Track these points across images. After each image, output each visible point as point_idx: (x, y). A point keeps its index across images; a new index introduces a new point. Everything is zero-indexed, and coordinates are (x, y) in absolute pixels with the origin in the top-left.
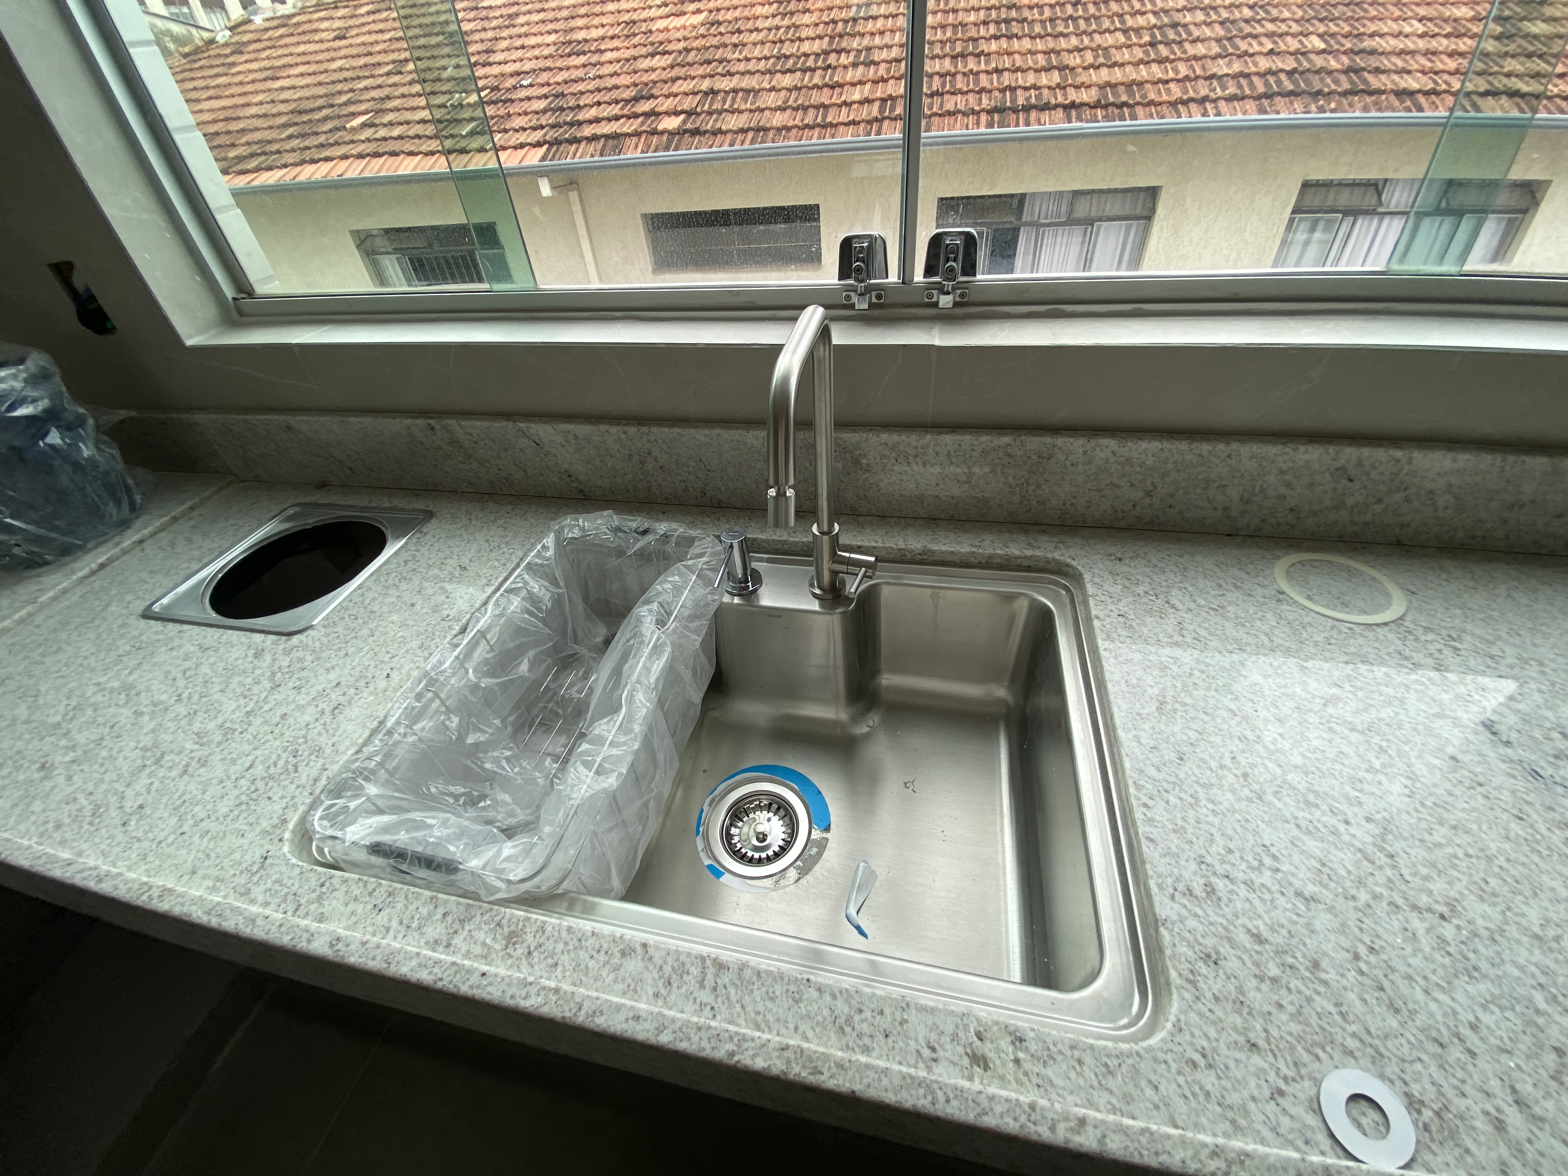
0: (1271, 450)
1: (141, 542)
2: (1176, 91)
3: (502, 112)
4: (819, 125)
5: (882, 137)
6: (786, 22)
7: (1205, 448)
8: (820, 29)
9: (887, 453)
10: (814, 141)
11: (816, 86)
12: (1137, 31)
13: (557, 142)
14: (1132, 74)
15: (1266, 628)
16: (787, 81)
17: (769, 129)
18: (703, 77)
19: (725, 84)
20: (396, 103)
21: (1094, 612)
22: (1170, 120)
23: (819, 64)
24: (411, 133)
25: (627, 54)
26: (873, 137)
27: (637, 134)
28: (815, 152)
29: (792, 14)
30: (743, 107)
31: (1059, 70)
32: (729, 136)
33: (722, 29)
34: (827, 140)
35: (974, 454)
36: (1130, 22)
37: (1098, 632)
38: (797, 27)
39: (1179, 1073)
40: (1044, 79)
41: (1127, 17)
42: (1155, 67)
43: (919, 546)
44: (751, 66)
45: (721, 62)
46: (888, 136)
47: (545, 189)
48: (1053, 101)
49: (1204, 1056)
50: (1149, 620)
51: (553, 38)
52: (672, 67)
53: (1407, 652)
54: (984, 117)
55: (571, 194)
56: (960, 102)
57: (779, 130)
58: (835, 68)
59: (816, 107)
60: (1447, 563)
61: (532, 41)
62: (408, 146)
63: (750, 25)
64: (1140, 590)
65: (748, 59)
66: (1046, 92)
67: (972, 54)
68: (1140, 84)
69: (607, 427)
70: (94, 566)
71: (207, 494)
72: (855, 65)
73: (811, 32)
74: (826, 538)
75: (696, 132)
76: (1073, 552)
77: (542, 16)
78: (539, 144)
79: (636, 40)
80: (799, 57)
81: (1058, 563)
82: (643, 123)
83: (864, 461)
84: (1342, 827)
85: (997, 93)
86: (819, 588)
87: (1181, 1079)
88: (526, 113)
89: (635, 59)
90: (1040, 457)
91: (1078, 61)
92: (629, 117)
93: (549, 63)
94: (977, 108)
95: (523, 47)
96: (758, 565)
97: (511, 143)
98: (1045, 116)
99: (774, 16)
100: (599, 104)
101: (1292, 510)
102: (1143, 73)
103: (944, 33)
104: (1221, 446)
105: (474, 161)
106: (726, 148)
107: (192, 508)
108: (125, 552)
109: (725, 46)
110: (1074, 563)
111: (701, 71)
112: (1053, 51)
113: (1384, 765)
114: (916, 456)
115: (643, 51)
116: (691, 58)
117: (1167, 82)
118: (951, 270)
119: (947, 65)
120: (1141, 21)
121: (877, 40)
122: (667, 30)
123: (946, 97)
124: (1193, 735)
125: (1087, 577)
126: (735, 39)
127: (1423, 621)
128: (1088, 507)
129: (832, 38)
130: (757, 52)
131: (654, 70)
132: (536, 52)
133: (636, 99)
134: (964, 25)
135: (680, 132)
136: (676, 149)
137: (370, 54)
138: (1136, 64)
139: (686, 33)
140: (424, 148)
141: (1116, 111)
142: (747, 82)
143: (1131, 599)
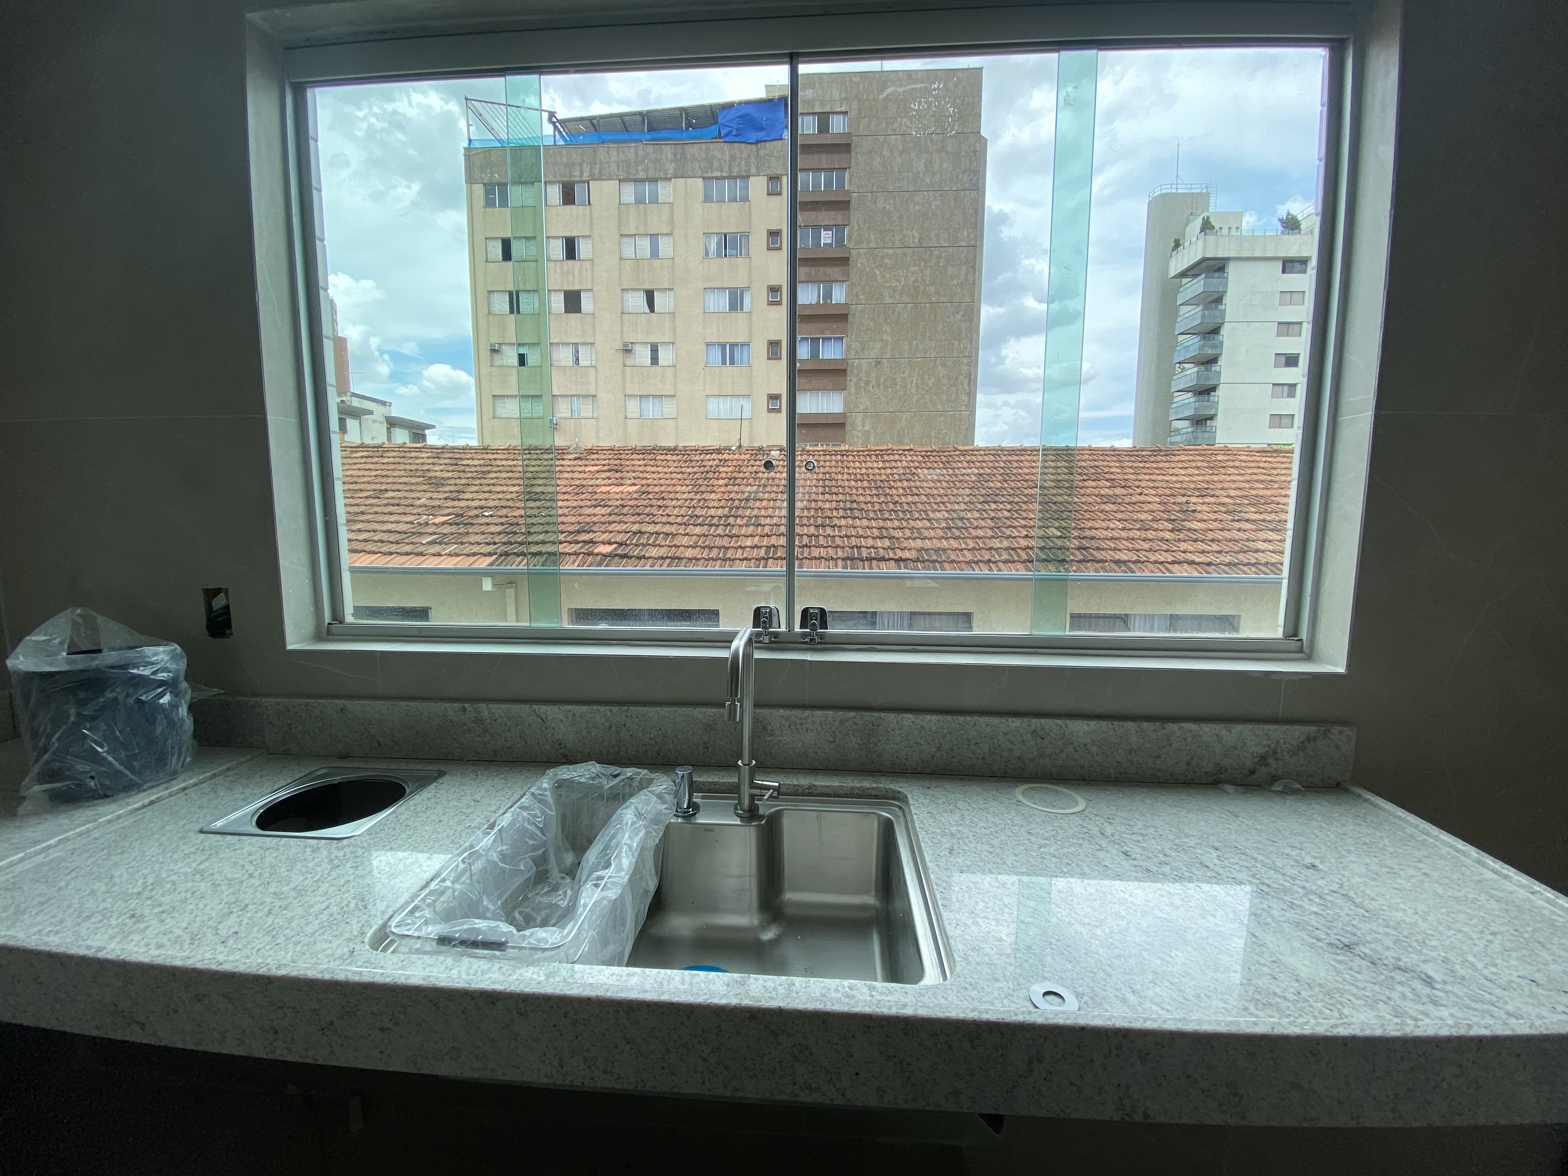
0: (996, 720)
1: (184, 789)
2: (969, 556)
3: (462, 530)
4: (720, 559)
5: (768, 569)
6: (698, 497)
7: (961, 719)
8: (723, 503)
9: (784, 722)
10: (716, 568)
11: (719, 535)
12: (937, 520)
13: (507, 554)
14: (937, 544)
15: (1010, 817)
16: (698, 530)
17: (683, 558)
18: (634, 523)
19: (651, 528)
20: (369, 517)
21: (913, 812)
22: (968, 572)
23: (722, 522)
24: (376, 538)
25: (575, 504)
26: (761, 568)
27: (576, 554)
28: (717, 575)
29: (703, 493)
30: (663, 543)
31: (889, 539)
32: (650, 561)
33: (650, 496)
34: (726, 568)
35: (836, 723)
36: (932, 515)
37: (916, 820)
38: (706, 500)
39: (959, 992)
40: (879, 543)
41: (930, 512)
42: (952, 541)
43: (807, 783)
44: (671, 519)
45: (648, 515)
46: (772, 569)
47: (487, 585)
48: (887, 557)
49: (971, 985)
50: (945, 815)
51: (517, 488)
52: (610, 515)
53: (1085, 825)
54: (840, 562)
55: (507, 590)
56: (823, 552)
57: (690, 559)
58: (733, 526)
59: (719, 548)
60: (1109, 788)
61: (499, 489)
62: (370, 547)
63: (671, 496)
64: (940, 801)
65: (668, 515)
66: (881, 550)
67: (828, 525)
68: (944, 550)
69: (598, 707)
70: (147, 801)
71: (242, 760)
72: (747, 526)
73: (716, 504)
74: (747, 767)
75: (623, 556)
76: (900, 785)
77: (510, 475)
78: (490, 554)
79: (583, 497)
80: (707, 518)
81: (893, 791)
82: (582, 547)
83: (769, 727)
84: (1046, 895)
85: (848, 549)
86: (742, 810)
87: (959, 995)
88: (483, 533)
89: (581, 507)
90: (873, 725)
91: (901, 534)
92: (570, 543)
93: (510, 503)
94: (835, 557)
95: (490, 492)
96: (697, 798)
97: (465, 552)
98: (883, 564)
99: (689, 493)
100: (547, 532)
101: (1019, 758)
102: (945, 543)
103: (809, 512)
104: (968, 718)
105: (428, 561)
106: (647, 568)
107: (228, 769)
108: (171, 795)
109: (652, 506)
110: (902, 790)
111: (632, 519)
112: (883, 528)
113: (1069, 870)
114: (801, 724)
115: (589, 503)
116: (625, 511)
117: (962, 550)
118: (814, 624)
119: (812, 530)
120: (938, 515)
121: (763, 512)
122: (609, 493)
123: (812, 548)
124: (969, 863)
125: (909, 796)
126: (660, 503)
127: (1095, 812)
128: (906, 759)
129: (731, 509)
130: (676, 512)
131: (595, 515)
132: (500, 496)
133: (578, 532)
134: (822, 509)
135: (612, 555)
136: (607, 566)
137: (356, 483)
138: (940, 539)
139: (623, 496)
140: (384, 549)
141: (931, 565)
142: (667, 529)
143: (935, 805)
